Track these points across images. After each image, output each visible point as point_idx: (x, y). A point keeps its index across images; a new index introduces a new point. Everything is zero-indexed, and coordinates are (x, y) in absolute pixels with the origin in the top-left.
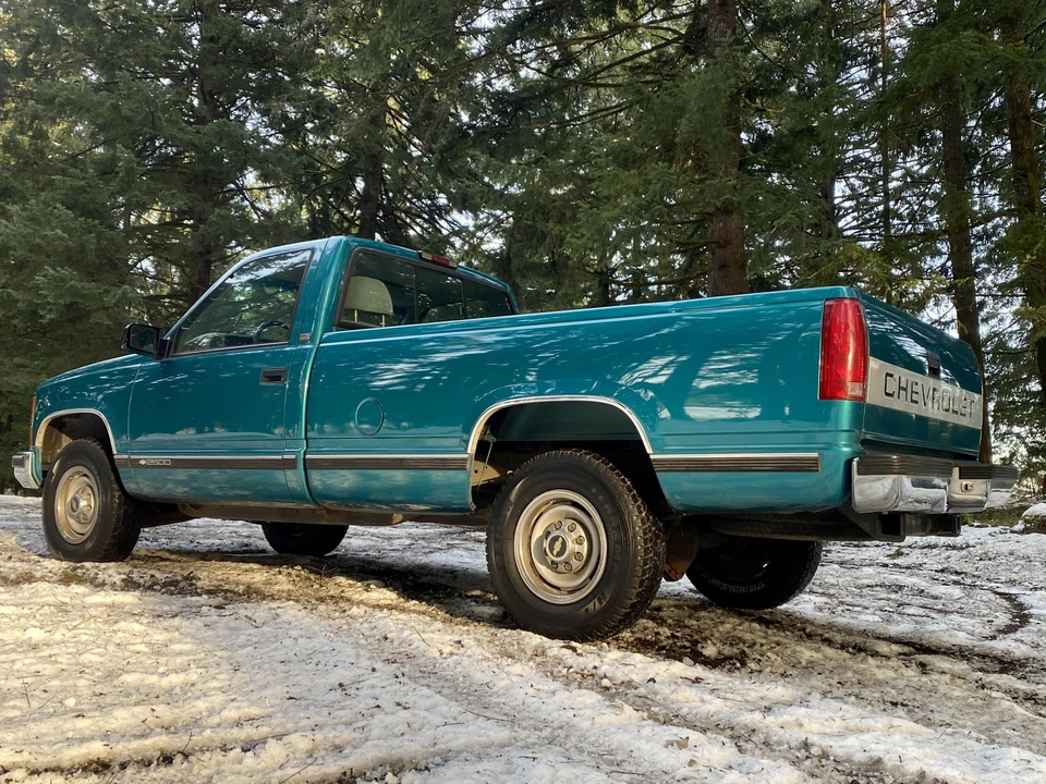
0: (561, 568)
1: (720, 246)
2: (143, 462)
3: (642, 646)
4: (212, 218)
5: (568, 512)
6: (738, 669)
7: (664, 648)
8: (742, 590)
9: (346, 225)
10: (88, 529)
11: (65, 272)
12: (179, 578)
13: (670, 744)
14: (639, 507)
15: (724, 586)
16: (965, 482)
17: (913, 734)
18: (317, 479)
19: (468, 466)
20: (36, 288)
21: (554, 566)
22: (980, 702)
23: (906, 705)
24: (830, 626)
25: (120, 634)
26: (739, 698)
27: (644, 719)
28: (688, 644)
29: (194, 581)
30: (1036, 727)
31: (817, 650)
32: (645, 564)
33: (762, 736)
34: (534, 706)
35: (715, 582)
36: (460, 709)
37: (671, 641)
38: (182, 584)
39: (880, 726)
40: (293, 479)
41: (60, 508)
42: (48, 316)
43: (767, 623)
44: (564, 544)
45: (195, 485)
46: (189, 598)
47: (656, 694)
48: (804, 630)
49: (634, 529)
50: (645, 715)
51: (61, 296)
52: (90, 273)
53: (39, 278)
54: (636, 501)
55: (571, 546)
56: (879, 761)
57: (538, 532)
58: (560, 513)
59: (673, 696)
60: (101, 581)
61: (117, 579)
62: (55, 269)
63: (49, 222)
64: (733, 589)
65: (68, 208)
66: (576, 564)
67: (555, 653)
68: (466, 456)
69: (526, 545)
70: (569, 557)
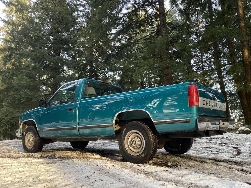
0: (135, 147)
1: (167, 75)
2: (43, 130)
3: (154, 164)
4: (57, 77)
6: (176, 168)
7: (159, 164)
8: (176, 150)
9: (86, 76)
10: (32, 146)
11: (26, 91)
12: (52, 155)
13: (160, 185)
14: (151, 133)
15: (172, 150)
16: (223, 123)
17: (215, 180)
18: (81, 131)
19: (113, 126)
20: (20, 95)
21: (133, 147)
22: (230, 172)
23: (213, 173)
24: (196, 157)
25: (39, 168)
26: (176, 174)
27: (155, 180)
28: (164, 163)
29: (55, 156)
30: (243, 177)
31: (193, 162)
32: (154, 145)
33: (181, 182)
34: (131, 178)
35: (170, 149)
36: (114, 180)
37: (160, 162)
39: (208, 178)
40: (76, 132)
41: (26, 141)
42: (23, 100)
43: (182, 157)
44: (135, 142)
45: (55, 134)
46: (54, 159)
47: (157, 174)
48: (190, 158)
49: (150, 138)
50: (155, 179)
51: (26, 96)
52: (32, 90)
53: (21, 92)
54: (150, 132)
55: (137, 142)
56: (208, 186)
57: (130, 140)
58: (134, 135)
59: (161, 174)
60: (35, 157)
61: (39, 156)
62: (24, 90)
63: (22, 80)
64: (174, 150)
65: (26, 77)
66: (138, 146)
67: (135, 167)
68: (113, 124)
69: (127, 143)
70: (137, 145)
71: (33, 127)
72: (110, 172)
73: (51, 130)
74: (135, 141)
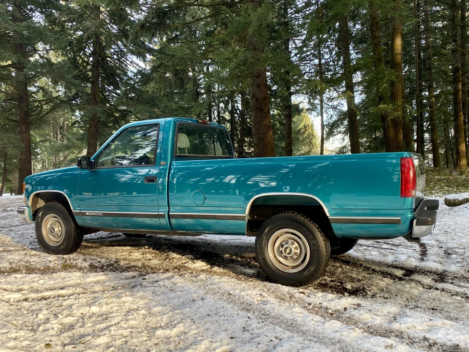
0: (289, 258)
1: (257, 77)
2: (88, 214)
3: (324, 287)
6: (365, 295)
10: (61, 239)
12: (113, 263)
13: (386, 347)
14: (322, 236)
18: (175, 221)
19: (246, 219)
21: (286, 258)
22: (460, 305)
23: (436, 310)
26: (382, 314)
28: (339, 284)
29: (119, 263)
31: (381, 280)
37: (332, 283)
38: (115, 265)
39: (440, 324)
41: (44, 232)
43: (347, 262)
47: (353, 316)
48: (362, 265)
49: (321, 244)
54: (321, 233)
55: (293, 250)
58: (287, 237)
60: (80, 267)
61: (86, 264)
66: (295, 257)
68: (245, 215)
69: (272, 249)
70: (293, 255)
71: (60, 206)
72: (272, 315)
73: (105, 215)
74: (289, 248)
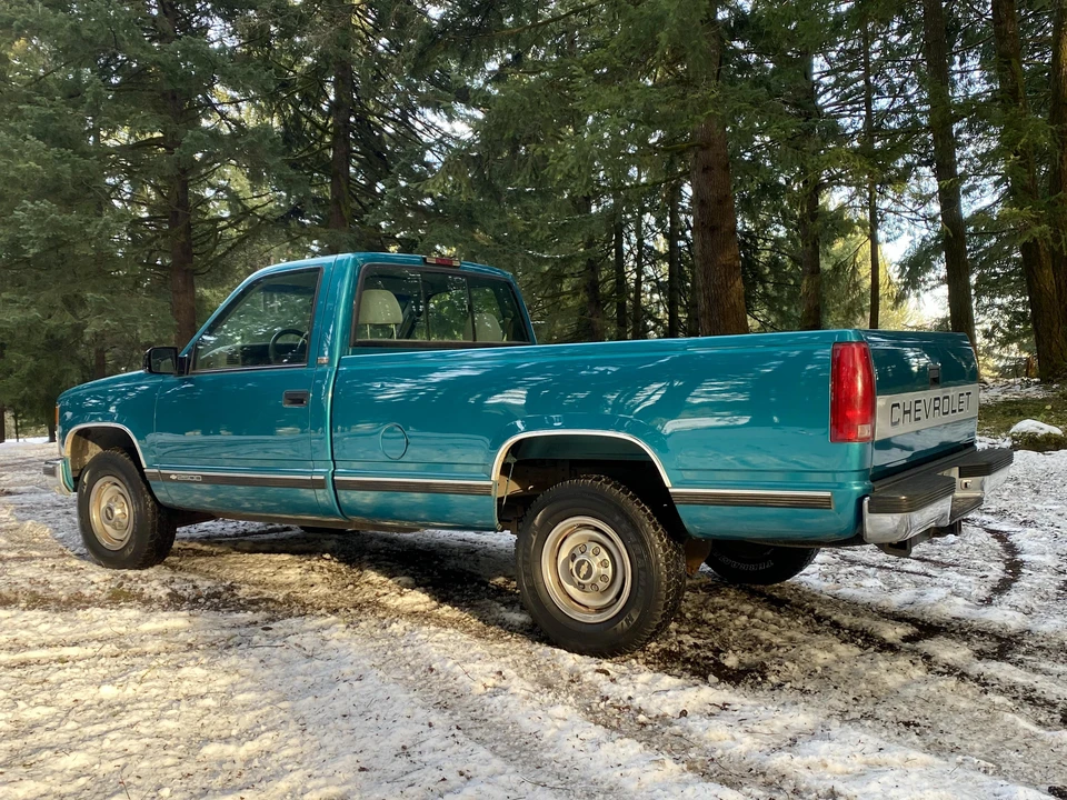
0: (588, 588)
1: (703, 148)
2: (173, 477)
3: (668, 661)
4: (186, 140)
5: (592, 536)
6: (759, 683)
7: (688, 660)
8: (752, 567)
10: (126, 535)
11: (44, 205)
12: (221, 589)
14: (660, 535)
15: (735, 564)
16: (965, 480)
17: (927, 765)
18: (344, 496)
19: (493, 492)
20: (17, 223)
21: (581, 587)
22: (985, 716)
23: (917, 725)
24: (836, 602)
25: (186, 683)
26: (766, 731)
27: (684, 771)
28: (710, 654)
29: (235, 591)
30: (1038, 745)
31: (829, 649)
32: (669, 587)
33: (792, 783)
34: (585, 761)
35: (725, 560)
36: (519, 778)
37: (694, 652)
38: (225, 596)
39: (896, 760)
40: (324, 497)
41: (95, 516)
42: (32, 251)
43: (778, 604)
44: (590, 567)
46: (235, 615)
47: (690, 731)
48: (812, 610)
49: (656, 556)
50: (685, 766)
51: (43, 230)
52: (69, 203)
53: (18, 214)
54: (656, 529)
55: (595, 568)
57: (564, 554)
58: (584, 537)
59: (706, 735)
60: (147, 597)
61: (163, 592)
62: (33, 203)
63: (21, 154)
64: (743, 567)
65: (39, 138)
66: (602, 585)
67: (590, 678)
68: (491, 483)
69: (553, 566)
70: (595, 579)
71: (124, 457)
72: (494, 720)
73: (206, 480)
74: (586, 564)
